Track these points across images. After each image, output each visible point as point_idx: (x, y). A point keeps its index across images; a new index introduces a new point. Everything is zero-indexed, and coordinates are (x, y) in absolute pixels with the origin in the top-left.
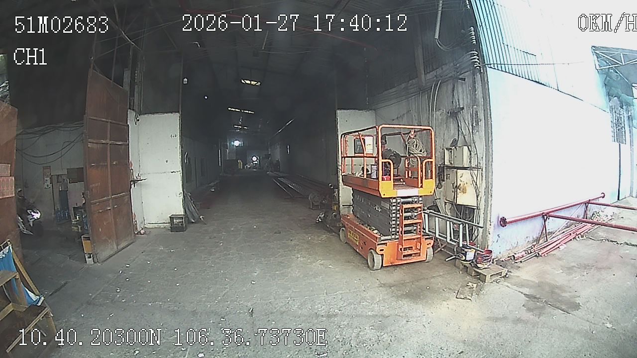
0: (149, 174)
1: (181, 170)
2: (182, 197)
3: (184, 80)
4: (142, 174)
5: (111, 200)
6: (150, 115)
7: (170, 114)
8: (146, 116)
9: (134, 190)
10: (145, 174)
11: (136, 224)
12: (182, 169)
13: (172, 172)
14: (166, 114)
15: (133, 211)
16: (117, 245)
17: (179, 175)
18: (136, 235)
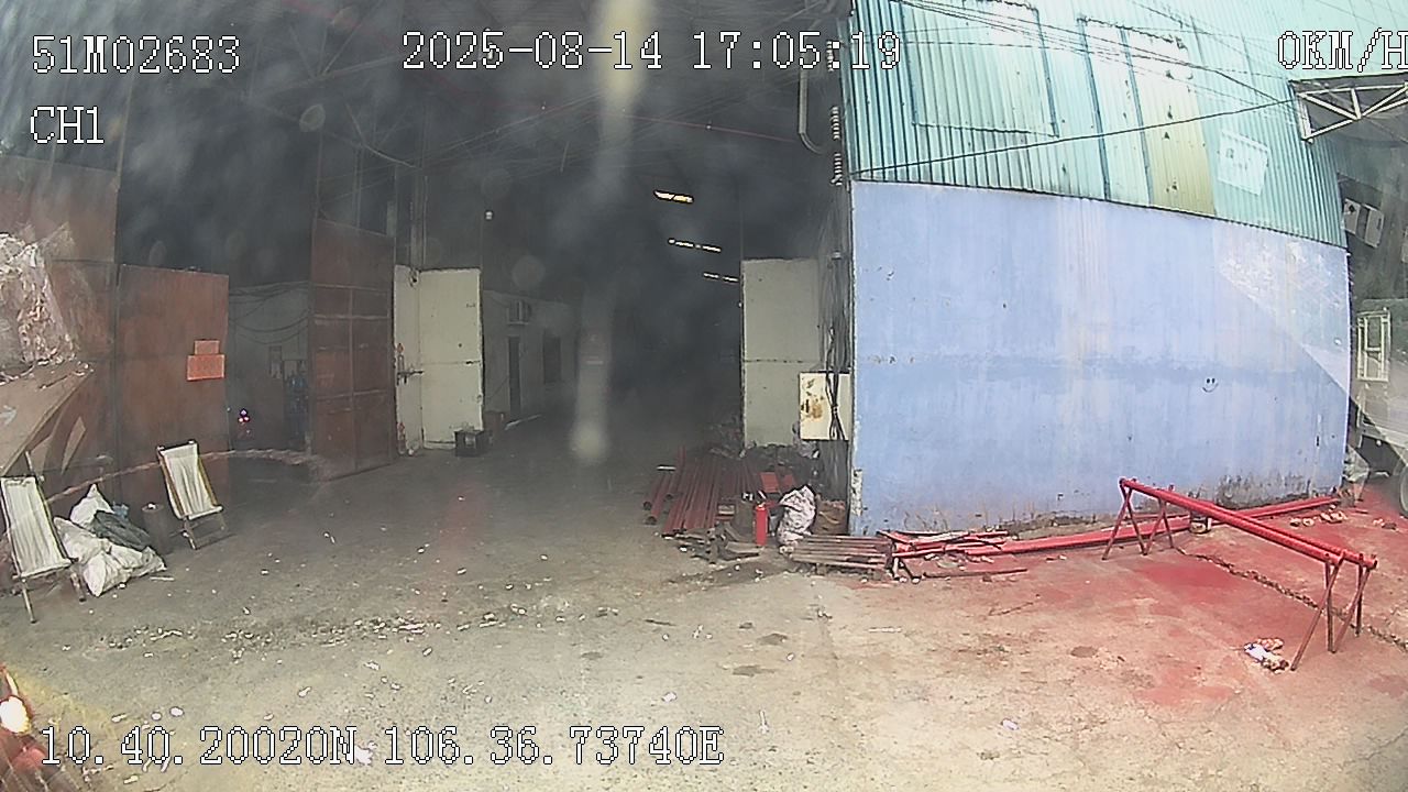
0: (434, 363)
1: (481, 358)
2: (481, 403)
3: (489, 214)
5: (351, 400)
6: (436, 272)
7: (465, 271)
8: (430, 273)
9: (404, 390)
10: (427, 364)
11: (404, 441)
12: (483, 358)
13: (469, 363)
14: (459, 271)
15: (399, 421)
16: (356, 464)
17: (479, 367)
18: (400, 455)
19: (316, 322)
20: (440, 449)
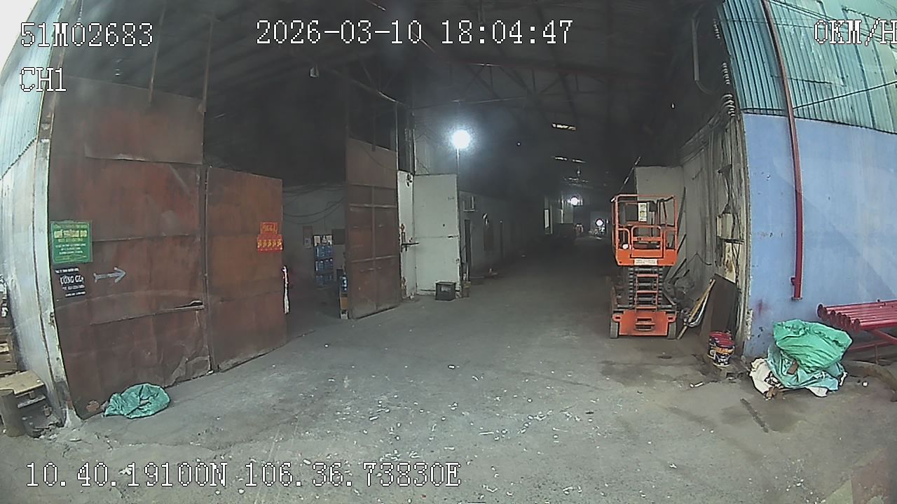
0: (424, 237)
1: (459, 234)
2: (459, 264)
4: (416, 238)
5: (374, 262)
6: (426, 176)
7: (446, 176)
8: (420, 177)
9: (407, 256)
10: (419, 238)
11: (405, 290)
13: (450, 237)
15: (402, 276)
16: (377, 306)
17: (457, 240)
18: (403, 299)
19: (351, 209)
20: (428, 295)
